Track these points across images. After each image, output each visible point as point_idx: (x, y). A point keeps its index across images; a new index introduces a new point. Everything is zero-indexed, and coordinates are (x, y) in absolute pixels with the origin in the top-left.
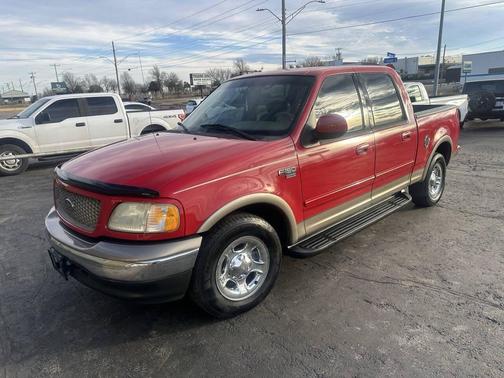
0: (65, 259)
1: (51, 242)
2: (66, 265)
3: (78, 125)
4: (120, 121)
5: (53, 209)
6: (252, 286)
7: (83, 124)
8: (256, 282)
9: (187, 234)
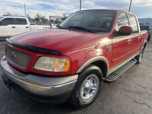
0: (10, 80)
1: (3, 72)
2: (10, 83)
3: (13, 27)
4: (28, 27)
5: (4, 57)
6: (91, 95)
7: (15, 27)
8: (93, 94)
9: (72, 73)
